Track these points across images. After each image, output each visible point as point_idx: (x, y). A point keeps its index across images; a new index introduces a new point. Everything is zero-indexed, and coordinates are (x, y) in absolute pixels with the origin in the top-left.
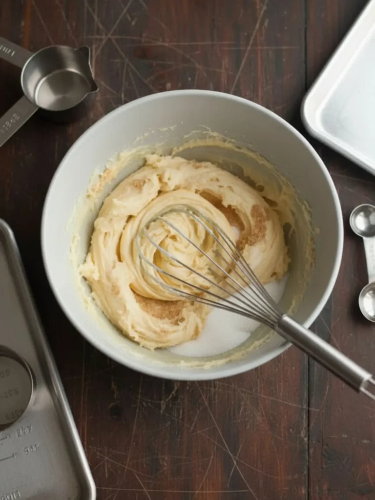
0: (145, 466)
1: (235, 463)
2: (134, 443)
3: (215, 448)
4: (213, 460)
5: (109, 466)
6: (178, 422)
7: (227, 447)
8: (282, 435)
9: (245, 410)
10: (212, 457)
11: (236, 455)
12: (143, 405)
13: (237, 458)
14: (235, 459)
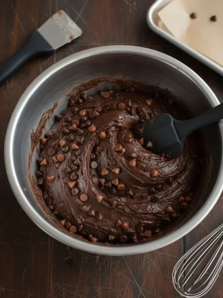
0: (87, 293)
1: (141, 291)
2: (81, 280)
3: (129, 282)
4: (128, 289)
5: (65, 293)
6: (107, 268)
7: (136, 282)
8: (169, 274)
9: (146, 260)
10: (127, 287)
11: (141, 287)
12: (85, 258)
13: (142, 288)
14: (141, 288)
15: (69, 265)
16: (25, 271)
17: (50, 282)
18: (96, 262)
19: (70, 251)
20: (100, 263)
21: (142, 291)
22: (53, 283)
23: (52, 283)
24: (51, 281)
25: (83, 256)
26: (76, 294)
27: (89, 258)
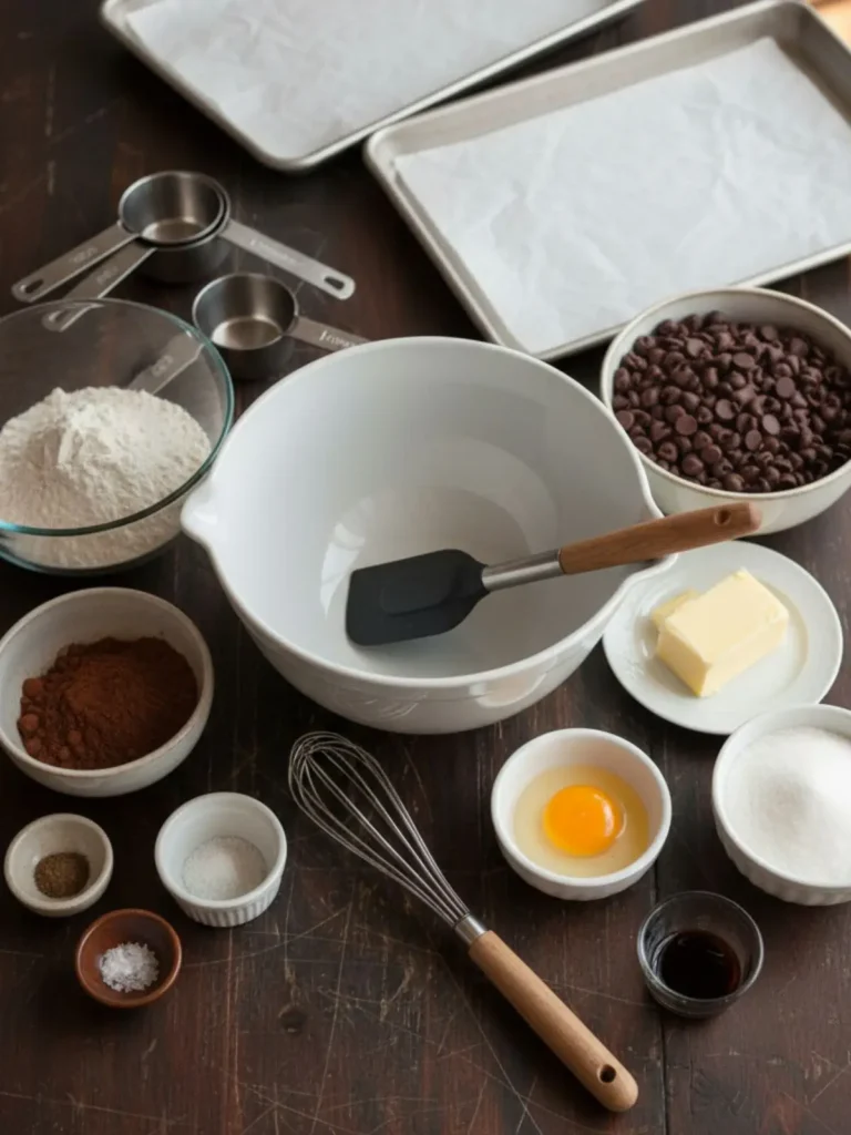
15: (291, 1030)
16: (151, 1049)
17: (231, 1084)
18: (378, 1021)
19: (294, 987)
20: (392, 1025)
21: (529, 1108)
22: (240, 1087)
23: (236, 1087)
24: (236, 1079)
25: (337, 1000)
26: (316, 1119)
27: (357, 1006)
